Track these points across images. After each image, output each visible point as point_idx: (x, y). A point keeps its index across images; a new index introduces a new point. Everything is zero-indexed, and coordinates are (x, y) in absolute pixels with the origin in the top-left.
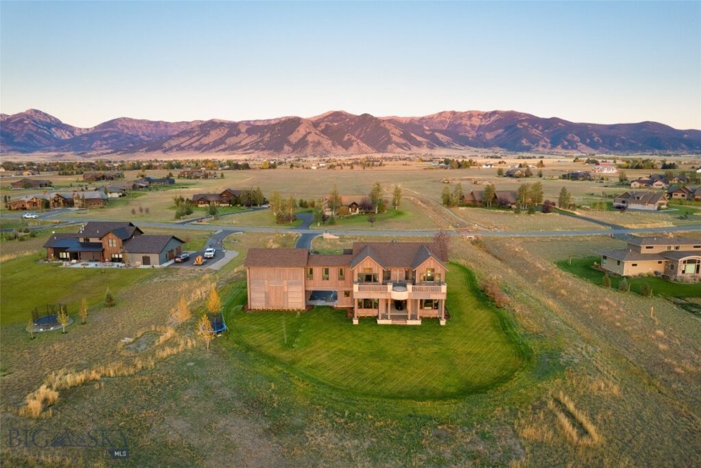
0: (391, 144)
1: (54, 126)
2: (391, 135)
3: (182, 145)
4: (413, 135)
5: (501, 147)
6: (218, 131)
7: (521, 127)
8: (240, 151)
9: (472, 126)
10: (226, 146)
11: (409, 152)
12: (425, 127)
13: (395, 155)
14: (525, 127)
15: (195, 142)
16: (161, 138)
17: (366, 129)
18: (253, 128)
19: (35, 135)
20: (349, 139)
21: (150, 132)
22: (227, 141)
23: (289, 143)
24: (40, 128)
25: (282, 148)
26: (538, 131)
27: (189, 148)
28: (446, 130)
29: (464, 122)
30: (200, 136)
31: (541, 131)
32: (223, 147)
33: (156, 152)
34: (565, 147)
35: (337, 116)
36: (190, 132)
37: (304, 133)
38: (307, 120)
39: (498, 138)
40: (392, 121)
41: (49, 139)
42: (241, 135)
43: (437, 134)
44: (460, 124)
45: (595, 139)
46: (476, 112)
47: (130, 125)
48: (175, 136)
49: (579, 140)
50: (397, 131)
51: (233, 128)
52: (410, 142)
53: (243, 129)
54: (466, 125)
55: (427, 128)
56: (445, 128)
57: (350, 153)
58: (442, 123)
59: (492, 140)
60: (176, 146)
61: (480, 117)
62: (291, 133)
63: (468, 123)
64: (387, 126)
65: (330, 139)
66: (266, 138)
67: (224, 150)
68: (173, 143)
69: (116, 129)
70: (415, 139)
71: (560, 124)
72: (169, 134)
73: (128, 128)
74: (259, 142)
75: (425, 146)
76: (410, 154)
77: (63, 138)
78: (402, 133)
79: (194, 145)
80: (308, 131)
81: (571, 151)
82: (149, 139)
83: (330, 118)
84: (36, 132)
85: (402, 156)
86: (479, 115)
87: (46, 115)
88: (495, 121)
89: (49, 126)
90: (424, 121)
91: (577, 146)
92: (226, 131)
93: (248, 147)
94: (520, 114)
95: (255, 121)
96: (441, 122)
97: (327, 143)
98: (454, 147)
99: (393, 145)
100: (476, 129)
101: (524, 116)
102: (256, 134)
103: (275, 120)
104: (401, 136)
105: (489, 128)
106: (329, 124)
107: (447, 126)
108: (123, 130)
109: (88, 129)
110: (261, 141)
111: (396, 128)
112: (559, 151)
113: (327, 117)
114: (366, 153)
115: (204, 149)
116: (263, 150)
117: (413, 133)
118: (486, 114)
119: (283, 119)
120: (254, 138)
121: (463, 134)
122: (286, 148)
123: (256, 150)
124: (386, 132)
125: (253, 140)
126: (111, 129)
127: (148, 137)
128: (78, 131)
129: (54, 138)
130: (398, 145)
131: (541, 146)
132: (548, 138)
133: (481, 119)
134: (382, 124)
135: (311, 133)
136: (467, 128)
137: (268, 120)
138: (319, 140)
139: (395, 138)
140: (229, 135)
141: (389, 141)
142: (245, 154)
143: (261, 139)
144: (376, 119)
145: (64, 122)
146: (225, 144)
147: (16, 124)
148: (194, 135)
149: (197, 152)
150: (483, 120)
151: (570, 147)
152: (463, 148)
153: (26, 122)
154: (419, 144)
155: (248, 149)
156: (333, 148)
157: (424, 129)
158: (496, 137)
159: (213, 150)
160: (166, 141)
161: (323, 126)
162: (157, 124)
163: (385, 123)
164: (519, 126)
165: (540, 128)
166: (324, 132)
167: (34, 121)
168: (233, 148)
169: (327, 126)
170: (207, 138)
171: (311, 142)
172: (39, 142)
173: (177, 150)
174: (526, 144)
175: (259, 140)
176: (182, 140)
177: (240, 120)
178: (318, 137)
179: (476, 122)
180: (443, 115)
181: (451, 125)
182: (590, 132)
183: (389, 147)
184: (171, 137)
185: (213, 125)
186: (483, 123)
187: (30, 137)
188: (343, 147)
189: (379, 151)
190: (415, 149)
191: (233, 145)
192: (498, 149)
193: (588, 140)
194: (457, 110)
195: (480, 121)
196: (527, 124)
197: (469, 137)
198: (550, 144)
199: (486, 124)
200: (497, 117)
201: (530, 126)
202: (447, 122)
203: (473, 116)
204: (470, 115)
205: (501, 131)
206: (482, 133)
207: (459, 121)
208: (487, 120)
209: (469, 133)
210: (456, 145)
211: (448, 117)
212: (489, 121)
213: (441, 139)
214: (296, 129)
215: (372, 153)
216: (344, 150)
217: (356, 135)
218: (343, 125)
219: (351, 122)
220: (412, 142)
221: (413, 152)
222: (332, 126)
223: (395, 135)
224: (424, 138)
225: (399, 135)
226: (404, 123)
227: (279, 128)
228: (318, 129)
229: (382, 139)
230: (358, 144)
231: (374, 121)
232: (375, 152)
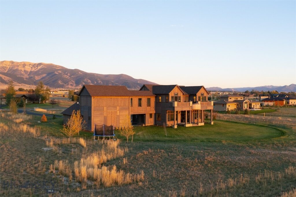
7: (58, 73)
9: (25, 71)
14: (60, 74)
26: (67, 76)
28: (6, 73)
29: (20, 68)
31: (70, 76)
44: (17, 70)
46: (28, 62)
49: (90, 82)
54: (21, 70)
56: (6, 72)
58: (4, 68)
59: (39, 80)
61: (30, 66)
63: (23, 69)
71: (80, 73)
86: (30, 65)
88: (41, 69)
94: (56, 66)
100: (28, 73)
101: (58, 67)
105: (37, 73)
107: (7, 70)
118: (35, 64)
121: (19, 76)
131: (70, 85)
132: (74, 81)
133: (32, 67)
136: (22, 72)
150: (33, 68)
152: (20, 85)
158: (42, 79)
164: (56, 73)
165: (69, 74)
174: (61, 84)
179: (28, 69)
180: (4, 63)
181: (10, 70)
182: (96, 78)
186: (33, 70)
194: (14, 61)
195: (30, 69)
196: (61, 72)
197: (24, 78)
198: (75, 84)
199: (35, 71)
200: (42, 67)
201: (63, 73)
202: (7, 68)
203: (26, 65)
204: (24, 64)
205: (44, 75)
206: (32, 76)
207: (16, 68)
208: (35, 68)
209: (24, 76)
210: (15, 83)
211: (8, 65)
212: (37, 69)
213: (3, 78)
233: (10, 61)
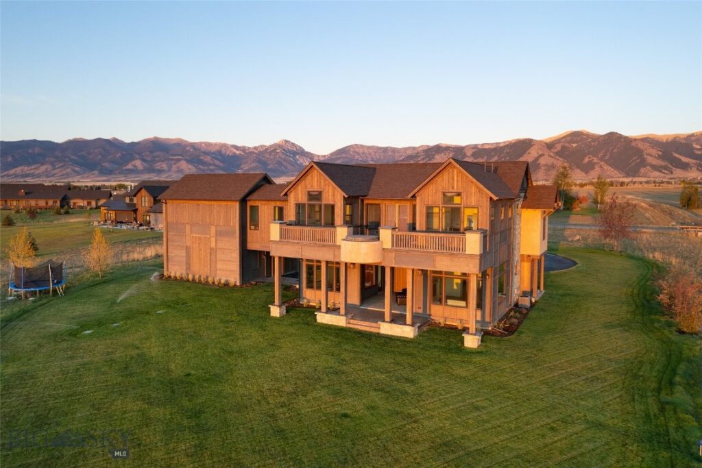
0: (645, 166)
1: (298, 154)
2: (645, 156)
4: (676, 155)
6: (442, 155)
11: (669, 176)
12: (695, 146)
13: (649, 179)
17: (613, 150)
18: (480, 152)
19: (283, 162)
20: (590, 162)
21: (378, 157)
24: (287, 156)
35: (576, 136)
36: (416, 156)
37: (536, 155)
38: (540, 142)
40: (650, 141)
41: (293, 166)
42: (467, 159)
47: (361, 151)
48: (401, 161)
50: (654, 152)
51: (459, 152)
52: (672, 165)
53: (469, 153)
55: (699, 147)
57: (591, 178)
62: (521, 156)
64: (640, 145)
65: (567, 162)
69: (349, 155)
70: (680, 160)
72: (396, 159)
73: (359, 154)
75: (694, 169)
76: (671, 179)
77: (304, 164)
78: (660, 153)
80: (540, 153)
83: (568, 138)
84: (284, 160)
85: (658, 179)
87: (293, 144)
89: (294, 153)
90: (693, 138)
92: (451, 155)
95: (483, 145)
97: (562, 166)
99: (648, 167)
102: (482, 158)
103: (504, 142)
104: (659, 157)
106: (567, 145)
108: (354, 156)
109: (325, 156)
111: (653, 148)
113: (564, 137)
114: (611, 177)
117: (677, 153)
119: (513, 142)
124: (639, 152)
126: (344, 155)
127: (376, 162)
128: (317, 158)
129: (298, 165)
130: (655, 168)
134: (633, 144)
135: (543, 155)
137: (497, 143)
138: (553, 163)
139: (650, 160)
141: (643, 163)
144: (626, 137)
145: (307, 149)
147: (270, 153)
148: (419, 159)
153: (278, 151)
154: (685, 167)
157: (694, 148)
161: (559, 147)
162: (385, 150)
163: (637, 141)
166: (560, 154)
167: (284, 150)
169: (563, 147)
171: (544, 165)
172: (286, 168)
177: (467, 144)
178: (552, 160)
183: (643, 170)
185: (439, 149)
187: (279, 163)
188: (583, 171)
189: (628, 175)
214: (526, 151)
215: (619, 177)
216: (584, 174)
217: (600, 156)
218: (583, 146)
219: (594, 142)
220: (674, 165)
221: (676, 176)
222: (569, 148)
223: (651, 156)
224: (693, 159)
225: (657, 156)
226: (664, 141)
227: (508, 151)
228: (552, 150)
229: (633, 161)
230: (601, 167)
231: (622, 140)
232: (623, 177)
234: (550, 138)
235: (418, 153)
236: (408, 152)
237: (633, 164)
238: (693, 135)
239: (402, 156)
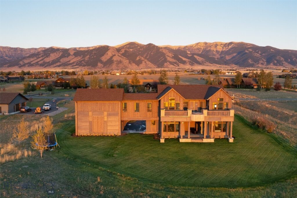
0: (166, 62)
2: (167, 57)
3: (32, 63)
4: (180, 57)
5: (236, 64)
6: (55, 54)
7: (248, 52)
8: (69, 67)
9: (217, 51)
10: (61, 64)
11: (178, 67)
12: (188, 52)
13: (169, 69)
14: (250, 52)
15: (40, 61)
16: (18, 58)
17: (151, 53)
18: (78, 52)
20: (140, 59)
21: (11, 54)
22: (61, 60)
23: (102, 62)
25: (97, 65)
26: (258, 55)
27: (36, 65)
29: (212, 49)
30: (44, 57)
31: (260, 54)
32: (58, 64)
33: (14, 67)
34: (275, 64)
35: (132, 45)
36: (37, 55)
37: (111, 55)
38: (113, 48)
39: (233, 59)
40: (168, 49)
42: (70, 56)
43: (195, 56)
44: (210, 50)
45: (294, 60)
46: (220, 42)
48: (27, 57)
49: (283, 60)
50: (170, 55)
51: (65, 52)
52: (178, 62)
53: (72, 53)
54: (213, 51)
55: (189, 53)
56: (200, 53)
57: (140, 68)
59: (230, 59)
60: (27, 63)
61: (222, 46)
62: (103, 55)
63: (215, 50)
64: (164, 51)
65: (128, 59)
66: (87, 58)
67: (59, 66)
68: (26, 61)
70: (182, 59)
71: (272, 50)
72: (24, 56)
74: (81, 61)
75: (188, 64)
76: (178, 69)
78: (173, 55)
79: (40, 63)
80: (113, 54)
81: (279, 67)
82: (10, 59)
83: (128, 46)
85: (173, 69)
86: (221, 44)
88: (232, 48)
90: (187, 48)
91: (282, 63)
92: (61, 54)
93: (75, 64)
94: (247, 44)
95: (80, 48)
96: (198, 49)
97: (126, 61)
98: (206, 64)
99: (168, 63)
100: (220, 53)
101: (249, 45)
102: (80, 56)
103: (92, 47)
104: (173, 57)
105: (227, 53)
106: (127, 50)
107: (201, 51)
110: (84, 60)
111: (170, 53)
112: (271, 67)
113: (126, 45)
114: (151, 68)
115: (46, 65)
116: (84, 66)
117: (181, 55)
118: (226, 44)
119: (98, 47)
120: (79, 58)
121: (212, 56)
122: (99, 64)
123: (80, 66)
124: (163, 55)
125: (78, 60)
127: (9, 58)
130: (171, 63)
131: (260, 64)
132: (265, 59)
133: (223, 47)
134: (161, 50)
135: (115, 55)
136: (214, 53)
137: (88, 47)
138: (120, 60)
139: (168, 59)
140: (63, 56)
142: (73, 68)
143: (83, 59)
144: (157, 47)
146: (60, 62)
148: (40, 56)
149: (42, 67)
150: (224, 48)
151: (278, 64)
152: (212, 65)
154: (184, 63)
155: (75, 66)
156: (129, 65)
157: (187, 53)
158: (233, 58)
159: (52, 66)
160: (21, 60)
161: (123, 51)
162: (16, 49)
163: (162, 49)
164: (247, 52)
165: (260, 52)
166: (123, 55)
168: (65, 65)
169: (125, 51)
170: (48, 58)
171: (116, 61)
173: (28, 66)
174: (251, 63)
175: (82, 59)
176: (32, 59)
178: (120, 58)
179: (220, 49)
180: (199, 44)
181: (204, 50)
182: (290, 55)
183: (165, 64)
184: (24, 58)
185: (52, 50)
186: (224, 50)
188: (136, 64)
189: (159, 67)
190: (182, 66)
191: (65, 63)
192: (234, 65)
193: (289, 60)
194: (207, 42)
195: (222, 49)
196: (251, 50)
197: (215, 58)
198: (266, 63)
199: (226, 50)
200: (233, 46)
201: (254, 51)
202: (202, 49)
203: (218, 45)
204: (216, 44)
205: (235, 54)
206: (223, 56)
207: (209, 48)
208: (226, 48)
209: (216, 56)
210: (208, 63)
211: (202, 46)
212: (228, 48)
213: (198, 59)
214: (106, 53)
215: (155, 68)
216: (137, 66)
217: (144, 57)
218: (136, 50)
219: (141, 49)
220: (180, 61)
221: (180, 68)
222: (129, 51)
223: (169, 57)
224: (187, 58)
225: (172, 57)
226: (175, 49)
227: (95, 52)
228: (120, 53)
229: (161, 59)
230: (146, 62)
231: (155, 48)
232: (156, 68)
233: (204, 43)
234: (118, 45)
235: (39, 52)
236: (31, 51)
237: (161, 61)
238: (186, 47)
239: (27, 54)
